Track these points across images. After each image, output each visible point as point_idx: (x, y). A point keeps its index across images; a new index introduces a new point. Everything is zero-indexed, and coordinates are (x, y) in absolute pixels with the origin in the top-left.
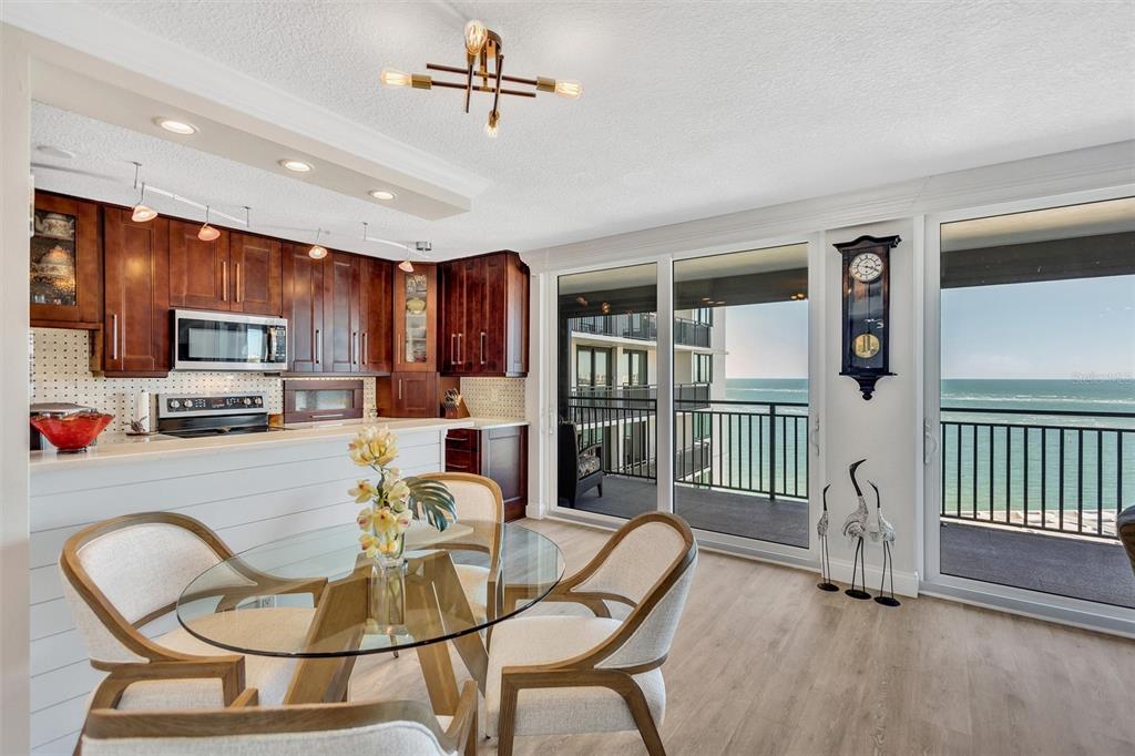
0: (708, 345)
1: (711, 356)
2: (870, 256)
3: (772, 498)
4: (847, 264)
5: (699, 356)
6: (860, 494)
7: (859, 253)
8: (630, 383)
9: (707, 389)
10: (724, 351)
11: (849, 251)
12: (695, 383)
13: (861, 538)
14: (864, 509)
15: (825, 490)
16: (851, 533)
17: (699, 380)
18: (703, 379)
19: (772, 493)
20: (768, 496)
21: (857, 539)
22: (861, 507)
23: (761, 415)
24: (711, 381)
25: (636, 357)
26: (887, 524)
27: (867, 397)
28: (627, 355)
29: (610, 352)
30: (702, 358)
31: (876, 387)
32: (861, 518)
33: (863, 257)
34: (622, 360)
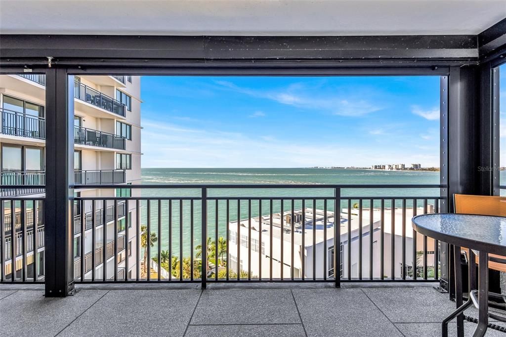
0: (124, 149)
1: (130, 155)
10: (140, 152)
23: (192, 199)
30: (123, 156)
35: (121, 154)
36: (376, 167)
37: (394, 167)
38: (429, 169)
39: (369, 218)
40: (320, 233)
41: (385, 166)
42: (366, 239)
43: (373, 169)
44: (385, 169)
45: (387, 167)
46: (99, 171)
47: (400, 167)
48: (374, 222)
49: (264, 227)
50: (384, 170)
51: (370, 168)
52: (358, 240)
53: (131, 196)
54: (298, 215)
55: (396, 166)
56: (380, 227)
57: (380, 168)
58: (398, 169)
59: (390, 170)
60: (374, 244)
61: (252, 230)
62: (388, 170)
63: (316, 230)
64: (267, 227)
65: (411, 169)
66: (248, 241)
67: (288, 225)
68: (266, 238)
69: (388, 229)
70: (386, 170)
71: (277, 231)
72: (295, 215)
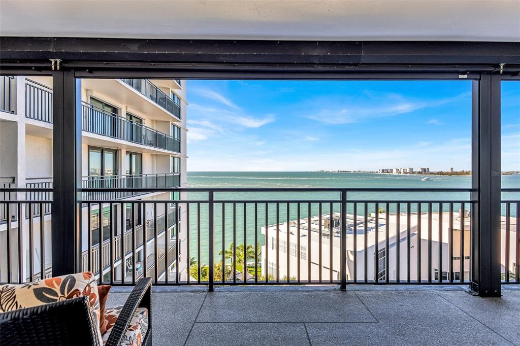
1: (180, 158)
10: (186, 156)
12: (172, 173)
17: (174, 171)
24: (180, 172)
28: (128, 156)
29: (116, 153)
34: (125, 159)
35: (174, 158)
36: (383, 171)
37: (402, 171)
38: (438, 173)
39: (406, 223)
40: (360, 238)
41: (392, 170)
42: (403, 245)
43: (381, 173)
44: (392, 172)
45: (394, 171)
46: (155, 175)
47: (408, 171)
48: (411, 227)
49: (303, 232)
50: (391, 174)
51: (377, 172)
52: (395, 247)
53: (180, 199)
54: (336, 220)
55: (404, 170)
56: (417, 232)
57: (388, 172)
58: (406, 173)
59: (397, 173)
60: (412, 250)
61: (290, 235)
62: (395, 174)
63: (357, 235)
64: (306, 233)
65: (419, 173)
66: (286, 246)
67: (327, 230)
68: (304, 242)
69: (424, 235)
70: (393, 174)
71: (315, 236)
72: (333, 219)
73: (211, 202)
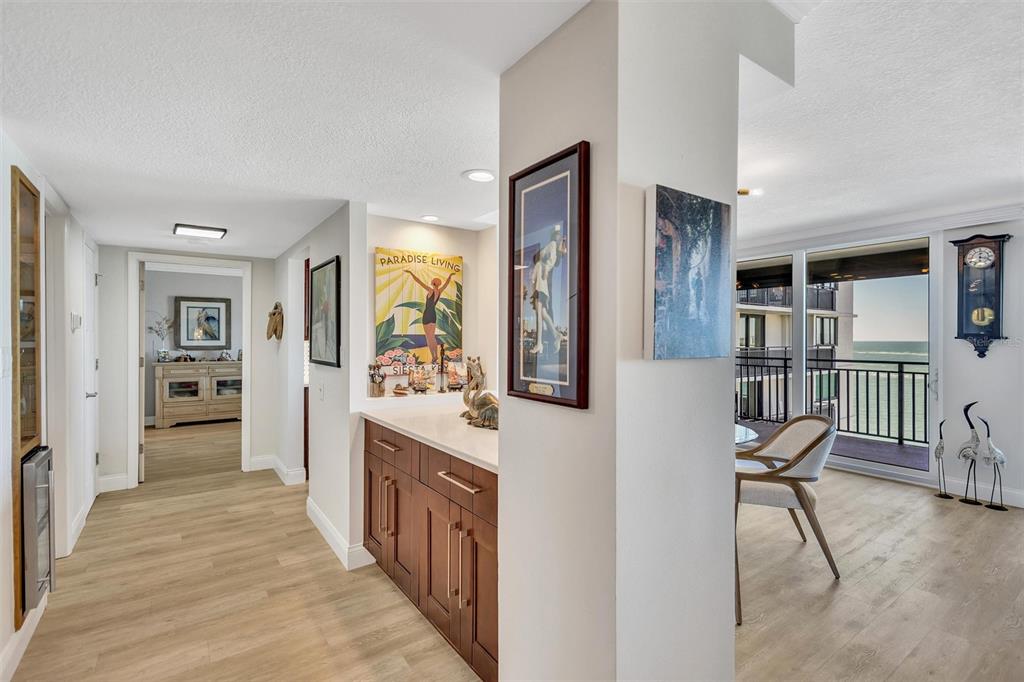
0: (832, 308)
1: (836, 319)
2: (983, 249)
3: (901, 442)
4: (962, 255)
5: (822, 319)
6: (972, 427)
7: (973, 247)
8: (747, 345)
9: (832, 351)
11: (964, 246)
12: (817, 346)
13: (973, 461)
14: (976, 439)
15: (941, 424)
16: (964, 456)
17: (822, 343)
18: (826, 341)
19: (901, 439)
20: (897, 441)
21: (970, 461)
22: (973, 437)
24: (836, 343)
25: (752, 321)
26: (997, 450)
27: (982, 354)
28: (744, 319)
30: (826, 321)
31: (989, 348)
32: (973, 445)
33: (977, 250)
73: (901, 372)
